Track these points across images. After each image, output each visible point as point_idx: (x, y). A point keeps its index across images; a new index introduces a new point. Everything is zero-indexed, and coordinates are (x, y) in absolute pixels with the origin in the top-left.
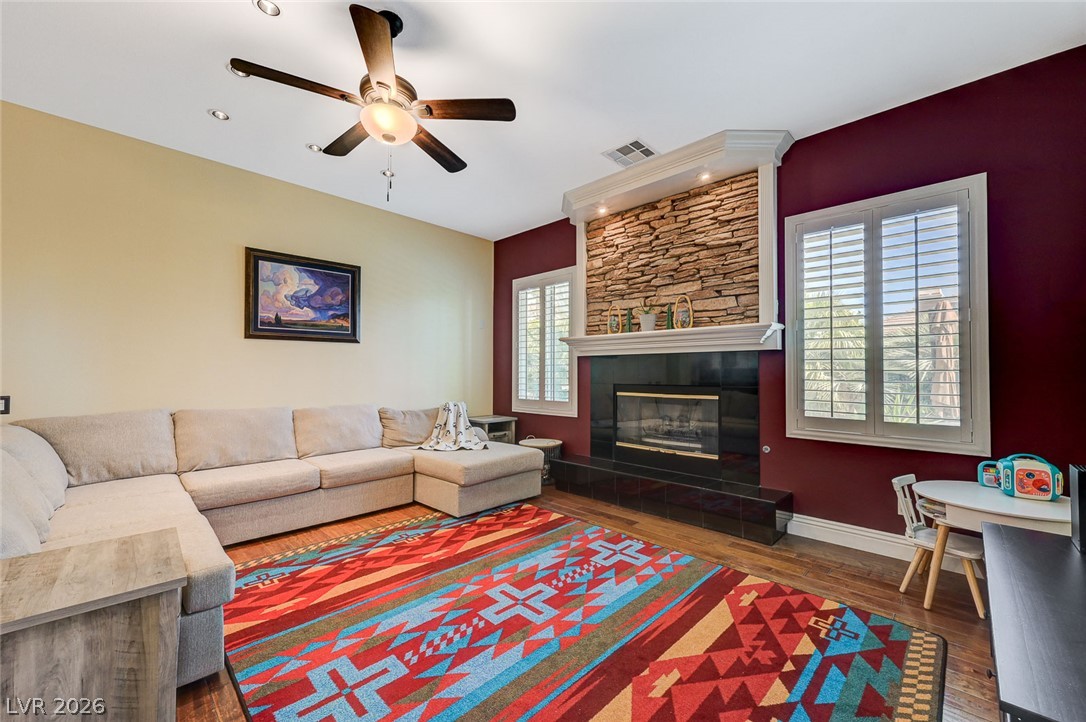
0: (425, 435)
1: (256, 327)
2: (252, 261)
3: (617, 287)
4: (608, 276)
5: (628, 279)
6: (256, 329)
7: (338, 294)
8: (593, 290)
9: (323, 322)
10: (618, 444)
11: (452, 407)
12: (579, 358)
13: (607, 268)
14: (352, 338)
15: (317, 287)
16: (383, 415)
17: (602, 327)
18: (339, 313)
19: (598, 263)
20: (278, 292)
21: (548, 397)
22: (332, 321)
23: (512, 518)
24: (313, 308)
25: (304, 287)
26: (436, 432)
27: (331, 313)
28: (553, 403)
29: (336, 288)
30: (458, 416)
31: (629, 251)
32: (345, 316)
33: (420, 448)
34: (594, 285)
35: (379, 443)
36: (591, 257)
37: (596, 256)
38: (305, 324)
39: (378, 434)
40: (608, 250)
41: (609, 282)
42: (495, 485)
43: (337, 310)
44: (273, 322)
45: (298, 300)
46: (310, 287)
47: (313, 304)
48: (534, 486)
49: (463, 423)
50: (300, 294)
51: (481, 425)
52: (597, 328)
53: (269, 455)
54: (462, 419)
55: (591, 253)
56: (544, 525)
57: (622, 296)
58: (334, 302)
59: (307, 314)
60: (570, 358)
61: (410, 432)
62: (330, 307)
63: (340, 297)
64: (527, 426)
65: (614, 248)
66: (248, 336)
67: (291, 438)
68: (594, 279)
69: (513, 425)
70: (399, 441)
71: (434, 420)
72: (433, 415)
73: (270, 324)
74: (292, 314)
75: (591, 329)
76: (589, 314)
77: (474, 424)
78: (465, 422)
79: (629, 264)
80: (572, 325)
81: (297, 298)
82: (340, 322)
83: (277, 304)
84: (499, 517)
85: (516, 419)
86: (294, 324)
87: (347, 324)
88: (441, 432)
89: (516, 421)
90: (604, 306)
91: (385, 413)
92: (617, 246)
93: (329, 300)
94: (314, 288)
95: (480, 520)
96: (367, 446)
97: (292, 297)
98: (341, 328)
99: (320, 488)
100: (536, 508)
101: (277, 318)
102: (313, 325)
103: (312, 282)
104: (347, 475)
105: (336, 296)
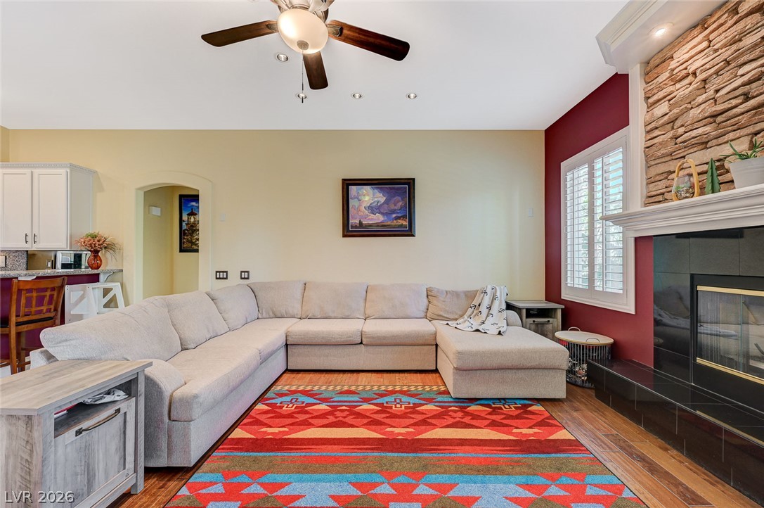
0: (460, 313)
1: (349, 231)
2: (345, 187)
3: (694, 133)
4: (678, 123)
5: (714, 116)
6: (348, 231)
7: (398, 202)
8: (654, 148)
9: (389, 223)
10: (699, 361)
11: (489, 290)
12: (636, 239)
13: (676, 111)
14: (409, 232)
15: (385, 198)
16: (429, 293)
17: (667, 196)
18: (399, 215)
19: (663, 108)
20: (360, 205)
21: (598, 285)
22: (395, 222)
23: (509, 417)
24: (382, 214)
25: (376, 199)
26: (470, 311)
27: (394, 216)
28: (603, 293)
29: (397, 197)
30: (494, 298)
31: (717, 73)
32: (404, 217)
33: (448, 324)
34: (655, 141)
35: (423, 314)
36: (651, 106)
37: (659, 100)
38: (378, 225)
39: (423, 308)
40: (678, 86)
41: (681, 130)
42: (498, 374)
43: (398, 213)
44: (358, 225)
45: (373, 209)
46: (380, 199)
47: (382, 211)
48: (557, 387)
49: (499, 305)
50: (374, 204)
51: (517, 310)
52: (660, 198)
53: (347, 314)
54: (496, 303)
55: (651, 101)
56: (539, 441)
57: (704, 145)
58: (396, 208)
59: (378, 218)
60: (624, 241)
61: (447, 309)
62: (393, 212)
63: (400, 203)
64: (574, 316)
65: (690, 78)
66: (344, 236)
67: (362, 304)
68: (657, 133)
69: (559, 314)
70: (438, 315)
71: (470, 302)
72: (471, 295)
73: (356, 227)
74: (369, 219)
75: (652, 199)
76: (650, 181)
77: (509, 307)
78: (500, 304)
79: (717, 91)
80: (626, 199)
81: (372, 208)
82: (401, 222)
83: (360, 213)
84: (495, 411)
85: (563, 307)
86: (371, 225)
87: (406, 223)
88: (475, 312)
89: (562, 309)
90: (674, 166)
91: (431, 291)
92: (694, 74)
93: (393, 207)
94: (382, 199)
95: (473, 408)
96: (412, 316)
97: (369, 207)
98: (401, 226)
99: (361, 343)
100: (547, 415)
101: (360, 222)
102: (382, 226)
103: (381, 195)
104: (379, 338)
105: (399, 203)
